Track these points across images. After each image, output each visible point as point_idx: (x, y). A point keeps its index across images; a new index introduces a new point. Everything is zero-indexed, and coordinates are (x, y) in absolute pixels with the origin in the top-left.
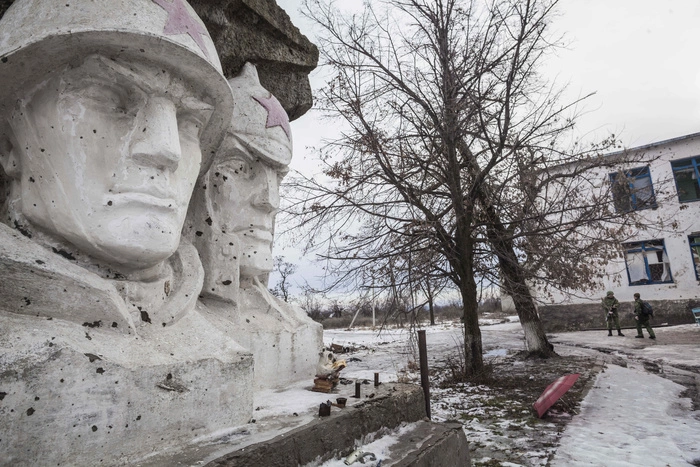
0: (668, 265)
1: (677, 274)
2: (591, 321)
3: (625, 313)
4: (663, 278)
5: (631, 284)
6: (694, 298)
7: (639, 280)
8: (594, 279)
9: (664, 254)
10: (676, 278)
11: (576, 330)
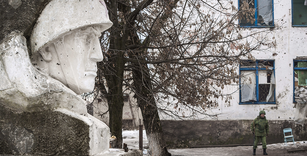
0: (274, 86)
1: (280, 95)
2: (200, 139)
3: (232, 132)
4: (268, 98)
5: (241, 103)
6: (288, 119)
7: (248, 100)
8: (212, 99)
9: (273, 75)
10: (279, 100)
11: (185, 147)
